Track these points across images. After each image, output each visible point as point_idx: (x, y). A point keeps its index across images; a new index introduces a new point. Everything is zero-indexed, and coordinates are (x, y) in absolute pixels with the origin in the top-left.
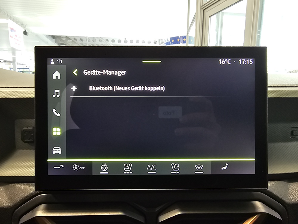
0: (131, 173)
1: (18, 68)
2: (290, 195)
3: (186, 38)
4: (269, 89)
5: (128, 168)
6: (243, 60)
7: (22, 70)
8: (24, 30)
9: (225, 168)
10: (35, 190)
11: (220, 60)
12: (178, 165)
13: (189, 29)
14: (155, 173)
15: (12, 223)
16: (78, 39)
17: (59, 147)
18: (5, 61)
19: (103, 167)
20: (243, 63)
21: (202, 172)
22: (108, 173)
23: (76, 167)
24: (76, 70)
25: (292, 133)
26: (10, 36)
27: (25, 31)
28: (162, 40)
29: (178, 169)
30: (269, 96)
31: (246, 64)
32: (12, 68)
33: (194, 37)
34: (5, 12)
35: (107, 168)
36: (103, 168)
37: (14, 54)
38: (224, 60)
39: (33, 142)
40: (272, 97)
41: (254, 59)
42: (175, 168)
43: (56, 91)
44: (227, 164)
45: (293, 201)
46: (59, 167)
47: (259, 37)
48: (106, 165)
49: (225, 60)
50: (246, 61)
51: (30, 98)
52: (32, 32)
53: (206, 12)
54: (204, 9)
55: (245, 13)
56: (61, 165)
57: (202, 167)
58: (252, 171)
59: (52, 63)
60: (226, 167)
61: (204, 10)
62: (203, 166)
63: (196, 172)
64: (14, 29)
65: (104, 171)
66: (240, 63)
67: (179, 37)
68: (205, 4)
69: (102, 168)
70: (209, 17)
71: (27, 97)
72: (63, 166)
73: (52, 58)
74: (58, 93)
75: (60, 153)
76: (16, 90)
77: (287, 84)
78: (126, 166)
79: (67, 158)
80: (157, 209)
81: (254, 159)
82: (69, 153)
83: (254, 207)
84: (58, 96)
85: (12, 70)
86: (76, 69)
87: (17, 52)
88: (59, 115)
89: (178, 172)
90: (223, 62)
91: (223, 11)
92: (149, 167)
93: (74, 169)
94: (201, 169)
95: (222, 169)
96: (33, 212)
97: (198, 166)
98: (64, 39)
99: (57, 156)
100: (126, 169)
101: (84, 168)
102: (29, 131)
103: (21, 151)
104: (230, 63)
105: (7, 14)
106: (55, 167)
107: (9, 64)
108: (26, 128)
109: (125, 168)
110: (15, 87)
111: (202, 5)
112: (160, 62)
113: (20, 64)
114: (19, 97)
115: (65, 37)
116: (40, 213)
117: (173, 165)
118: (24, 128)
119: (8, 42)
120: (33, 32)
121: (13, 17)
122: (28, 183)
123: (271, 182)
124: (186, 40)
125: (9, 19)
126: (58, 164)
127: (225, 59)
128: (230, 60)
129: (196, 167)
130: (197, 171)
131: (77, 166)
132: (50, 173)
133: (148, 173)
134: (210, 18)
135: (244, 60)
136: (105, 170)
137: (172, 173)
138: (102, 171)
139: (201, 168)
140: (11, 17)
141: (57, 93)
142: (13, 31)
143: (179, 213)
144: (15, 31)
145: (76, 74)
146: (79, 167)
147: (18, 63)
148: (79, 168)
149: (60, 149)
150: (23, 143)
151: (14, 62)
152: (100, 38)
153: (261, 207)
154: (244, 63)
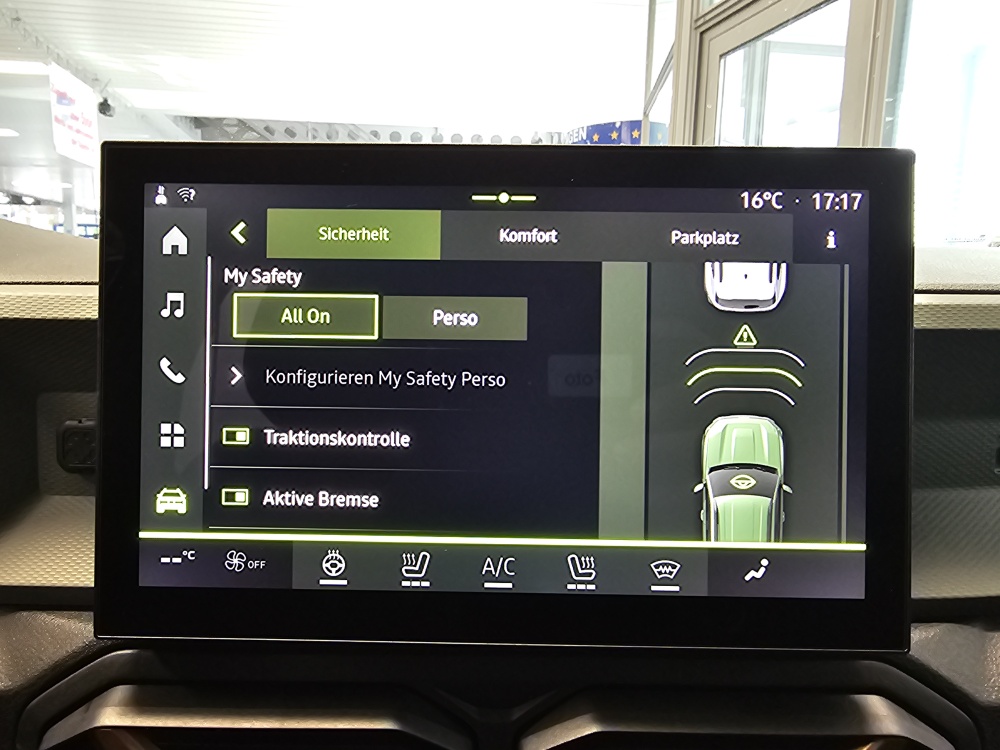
0: (427, 584)
2: (993, 675)
3: (639, 130)
4: (919, 299)
5: (417, 568)
6: (826, 195)
8: (102, 100)
9: (759, 575)
10: (95, 636)
11: (746, 195)
12: (592, 559)
13: (650, 100)
14: (510, 585)
15: (18, 746)
16: (280, 130)
17: (178, 490)
18: (38, 202)
19: (327, 561)
20: (828, 207)
21: (677, 588)
22: (345, 582)
23: (236, 561)
24: (242, 225)
26: (57, 120)
27: (106, 100)
28: (559, 134)
29: (590, 574)
30: (919, 323)
31: (837, 208)
32: (61, 225)
33: (667, 125)
34: (41, 39)
35: (343, 566)
36: (328, 565)
37: (66, 176)
38: (760, 196)
39: (92, 471)
41: (867, 192)
42: (581, 571)
43: (172, 297)
44: (765, 562)
46: (178, 560)
47: (892, 124)
48: (339, 557)
49: (762, 194)
50: (837, 200)
52: (126, 106)
53: (710, 40)
54: (703, 29)
55: (843, 43)
56: (185, 553)
57: (675, 571)
58: (853, 588)
59: (161, 199)
60: (762, 570)
61: (702, 33)
62: (679, 566)
63: (654, 588)
64: (69, 95)
65: (334, 574)
66: (818, 207)
67: (618, 125)
68: (707, 11)
69: (324, 565)
70: (721, 56)
72: (192, 555)
73: (161, 183)
74: (179, 302)
75: (182, 509)
78: (407, 561)
80: (516, 714)
81: (863, 547)
83: (860, 715)
84: (179, 313)
85: (60, 230)
86: (242, 220)
87: (77, 171)
88: (179, 379)
89: (592, 587)
90: (757, 203)
91: (769, 38)
92: (489, 566)
93: (230, 565)
94: (672, 577)
95: (748, 578)
96: (88, 709)
97: (663, 565)
98: (233, 130)
100: (407, 571)
101: (262, 565)
102: (86, 432)
103: (56, 501)
104: (781, 207)
105: (48, 47)
106: (164, 560)
107: (51, 212)
108: (75, 423)
109: (405, 568)
110: (40, 281)
111: (695, 18)
112: (533, 198)
115: (235, 122)
116: (112, 715)
117: (573, 559)
118: (68, 423)
119: (49, 137)
120: (129, 105)
121: (67, 55)
123: (923, 626)
124: (640, 135)
125: (53, 63)
126: (175, 547)
127: (762, 190)
128: (781, 194)
129: (656, 570)
130: (657, 582)
131: (241, 557)
132: (146, 580)
133: (487, 585)
134: (722, 61)
135: (832, 195)
136: (337, 571)
137: (570, 587)
138: (324, 576)
139: (671, 573)
140: (58, 55)
141: (175, 305)
142: (64, 101)
143: (593, 729)
144: (71, 101)
145: (242, 240)
146: (248, 560)
147: (79, 209)
148: (246, 563)
149: (183, 497)
150: (65, 474)
151: (66, 205)
152: (352, 128)
153: (884, 717)
154: (832, 206)
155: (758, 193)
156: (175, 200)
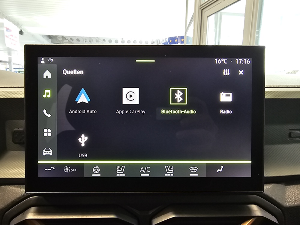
0: (124, 175)
1: (14, 69)
2: (287, 198)
3: (184, 39)
4: (266, 90)
6: (239, 59)
7: (18, 70)
8: (20, 30)
9: (221, 171)
10: (26, 192)
11: (216, 60)
12: (172, 167)
13: (187, 29)
14: (148, 175)
16: (75, 39)
17: (50, 149)
18: (1, 62)
19: (94, 169)
20: (240, 63)
21: (197, 175)
22: (100, 175)
23: (67, 169)
25: (290, 135)
26: (6, 36)
27: (21, 30)
28: (160, 40)
29: (172, 171)
30: (267, 97)
31: (243, 63)
32: (8, 69)
33: (192, 37)
34: (1, 12)
35: (99, 170)
36: (95, 170)
37: (9, 54)
39: (23, 143)
40: (269, 98)
41: (252, 59)
42: (169, 171)
44: (222, 167)
45: (290, 204)
46: (50, 169)
47: (258, 37)
48: (98, 168)
49: (221, 59)
50: (243, 61)
51: (21, 98)
53: (205, 12)
54: (202, 9)
55: (244, 12)
56: (52, 167)
57: (196, 170)
58: (248, 174)
59: (43, 62)
60: (222, 169)
61: (202, 10)
62: (197, 168)
63: (190, 175)
64: (10, 29)
65: (96, 173)
66: (237, 63)
67: (177, 37)
68: (203, 3)
69: (94, 170)
70: (208, 17)
71: (17, 97)
72: (54, 168)
73: (43, 56)
75: (51, 154)
76: (6, 90)
77: (286, 85)
78: (118, 169)
79: (58, 160)
80: (151, 213)
81: (251, 162)
82: (60, 155)
83: (250, 210)
85: (8, 70)
87: (12, 52)
89: (172, 175)
90: (220, 62)
91: (222, 11)
92: (142, 169)
93: (66, 171)
94: (195, 172)
95: (217, 171)
96: (23, 214)
97: (193, 168)
98: (61, 39)
99: (48, 157)
100: (118, 171)
101: (75, 170)
102: (21, 132)
103: (12, 153)
104: (226, 63)
105: (3, 14)
106: (46, 169)
107: (5, 65)
108: (17, 129)
111: (200, 5)
112: (154, 61)
113: (17, 64)
114: (9, 97)
115: (61, 37)
116: (31, 216)
117: (167, 167)
118: (15, 129)
119: (4, 42)
120: (28, 32)
121: (9, 16)
122: (19, 185)
123: (267, 185)
125: (5, 19)
126: (49, 166)
128: (226, 59)
129: (191, 170)
130: (191, 173)
131: (69, 168)
132: (41, 175)
133: (142, 175)
134: (208, 18)
135: (241, 60)
136: (97, 172)
137: (166, 175)
138: (94, 173)
139: (195, 170)
140: (6, 16)
142: (8, 31)
143: (173, 216)
144: (11, 31)
146: (71, 169)
147: (14, 64)
149: (51, 151)
150: (14, 144)
151: (9, 62)
152: (97, 38)
153: (257, 211)
155: (220, 59)
156: (47, 62)
